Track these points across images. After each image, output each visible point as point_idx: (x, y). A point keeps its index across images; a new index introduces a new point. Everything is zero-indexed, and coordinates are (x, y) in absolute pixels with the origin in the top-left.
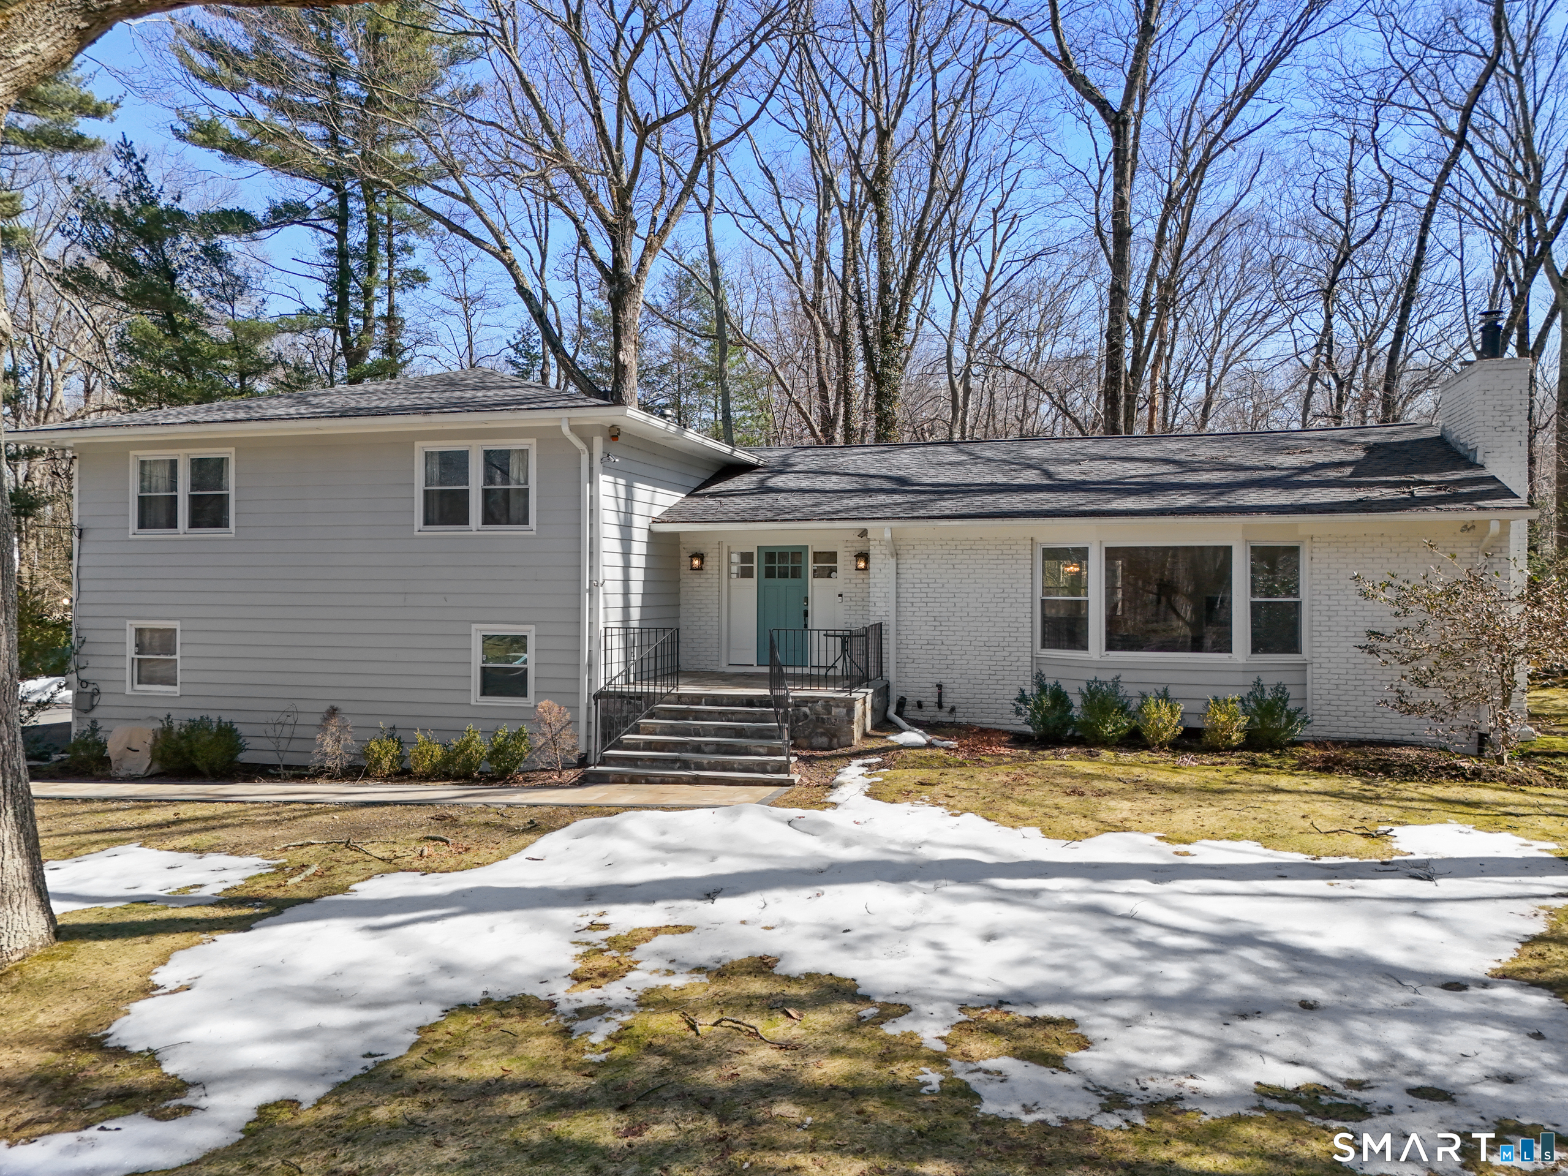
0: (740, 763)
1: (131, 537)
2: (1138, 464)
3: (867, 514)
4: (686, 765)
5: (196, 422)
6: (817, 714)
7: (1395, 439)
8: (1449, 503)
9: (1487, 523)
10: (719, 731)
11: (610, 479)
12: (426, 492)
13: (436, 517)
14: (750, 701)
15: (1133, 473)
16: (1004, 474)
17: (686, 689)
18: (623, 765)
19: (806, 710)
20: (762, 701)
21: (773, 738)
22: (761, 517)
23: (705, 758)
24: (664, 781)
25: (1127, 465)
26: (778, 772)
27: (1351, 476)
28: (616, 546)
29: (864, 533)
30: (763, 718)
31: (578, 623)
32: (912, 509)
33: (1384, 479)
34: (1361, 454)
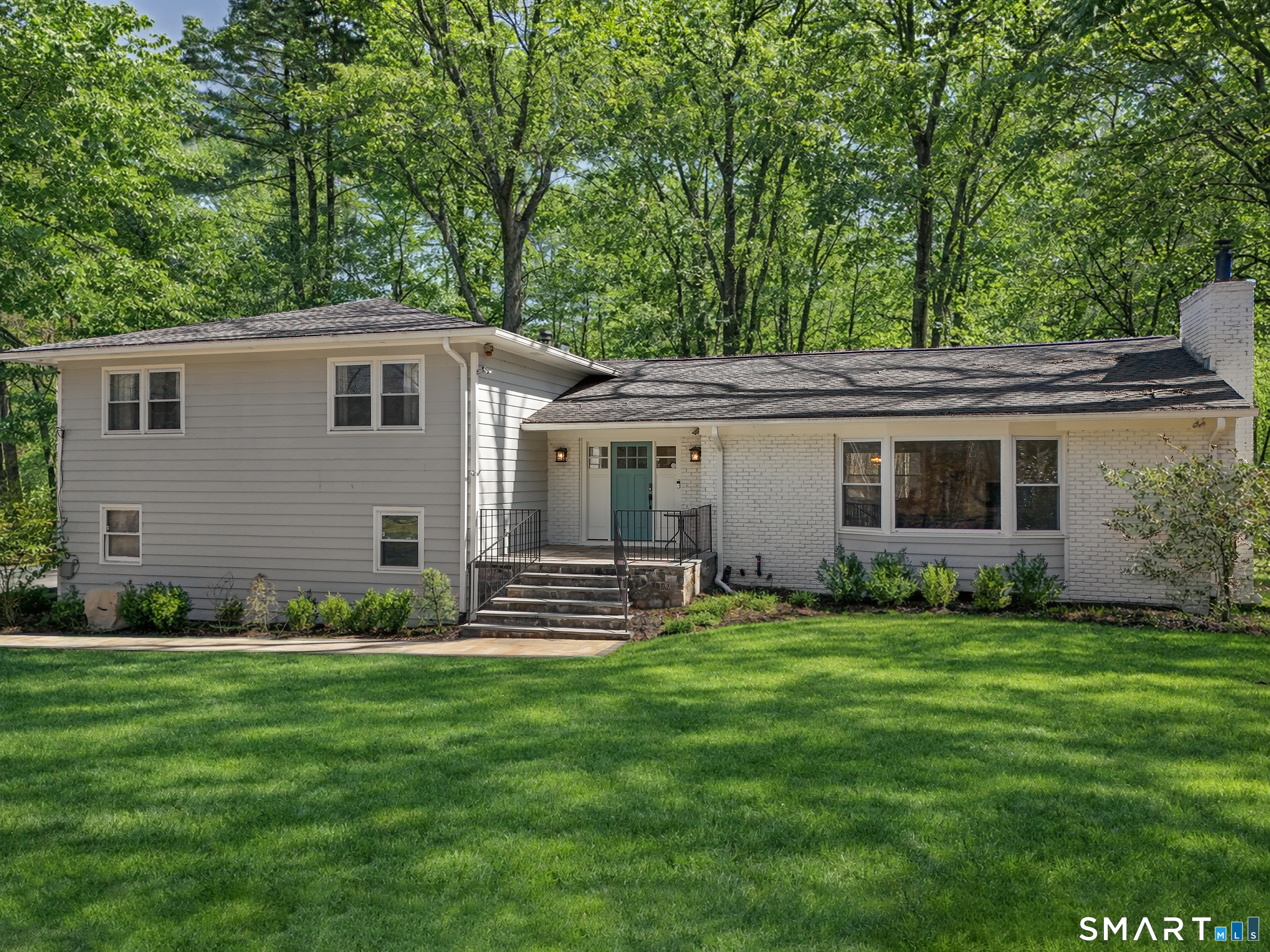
0: (587, 620)
1: (103, 437)
2: (927, 373)
3: (698, 415)
4: (543, 623)
5: (152, 343)
6: (653, 580)
7: (1143, 350)
8: (1183, 403)
9: (1215, 420)
10: (572, 595)
11: (486, 387)
12: (337, 399)
13: (346, 419)
14: (598, 570)
15: (922, 380)
16: (814, 380)
17: (548, 560)
18: (493, 623)
19: (644, 577)
20: (607, 570)
21: (616, 600)
22: (612, 418)
23: (559, 617)
24: (524, 635)
25: (917, 373)
26: (618, 628)
27: (1104, 380)
28: (492, 443)
29: (696, 431)
30: (608, 583)
31: (459, 505)
32: (735, 411)
33: (1131, 383)
34: (1113, 363)
